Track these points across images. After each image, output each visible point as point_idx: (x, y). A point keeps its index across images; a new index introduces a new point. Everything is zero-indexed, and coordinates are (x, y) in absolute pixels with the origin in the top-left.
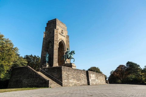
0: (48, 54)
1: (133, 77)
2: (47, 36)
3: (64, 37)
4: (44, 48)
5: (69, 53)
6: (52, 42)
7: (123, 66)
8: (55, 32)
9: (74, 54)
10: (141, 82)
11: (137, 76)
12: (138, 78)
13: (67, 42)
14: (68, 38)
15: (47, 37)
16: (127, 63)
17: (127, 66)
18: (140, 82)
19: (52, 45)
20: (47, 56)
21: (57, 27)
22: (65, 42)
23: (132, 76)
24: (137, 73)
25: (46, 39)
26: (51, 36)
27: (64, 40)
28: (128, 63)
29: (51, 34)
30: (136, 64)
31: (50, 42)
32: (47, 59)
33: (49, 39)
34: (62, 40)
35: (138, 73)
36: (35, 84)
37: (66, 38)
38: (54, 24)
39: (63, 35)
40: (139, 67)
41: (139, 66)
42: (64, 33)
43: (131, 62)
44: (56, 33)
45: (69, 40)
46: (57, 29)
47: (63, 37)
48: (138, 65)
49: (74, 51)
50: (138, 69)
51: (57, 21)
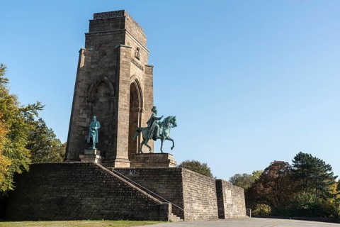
0: (97, 119)
1: (311, 201)
2: (92, 63)
3: (141, 71)
4: (83, 100)
5: (158, 121)
6: (111, 84)
7: (282, 164)
8: (123, 54)
9: (176, 126)
10: (331, 215)
11: (322, 196)
12: (323, 202)
13: (146, 85)
14: (151, 73)
15: (93, 66)
16: (295, 158)
17: (295, 166)
18: (328, 215)
19: (107, 95)
20: (96, 128)
21: (128, 38)
22: (142, 86)
23: (308, 197)
24: (321, 189)
25: (89, 73)
26: (107, 65)
27: (141, 77)
28: (300, 157)
29: (107, 60)
30: (321, 163)
31: (101, 82)
32: (95, 137)
33: (99, 74)
34: (136, 80)
35: (325, 188)
36: (124, 211)
37: (146, 73)
38: (117, 26)
39: (139, 62)
40: (328, 172)
41: (330, 169)
42: (141, 58)
43: (307, 155)
44: (126, 57)
45: (152, 79)
46: (126, 45)
47: (139, 69)
48: (328, 166)
49: (174, 119)
50: (326, 177)
51: (126, 20)
